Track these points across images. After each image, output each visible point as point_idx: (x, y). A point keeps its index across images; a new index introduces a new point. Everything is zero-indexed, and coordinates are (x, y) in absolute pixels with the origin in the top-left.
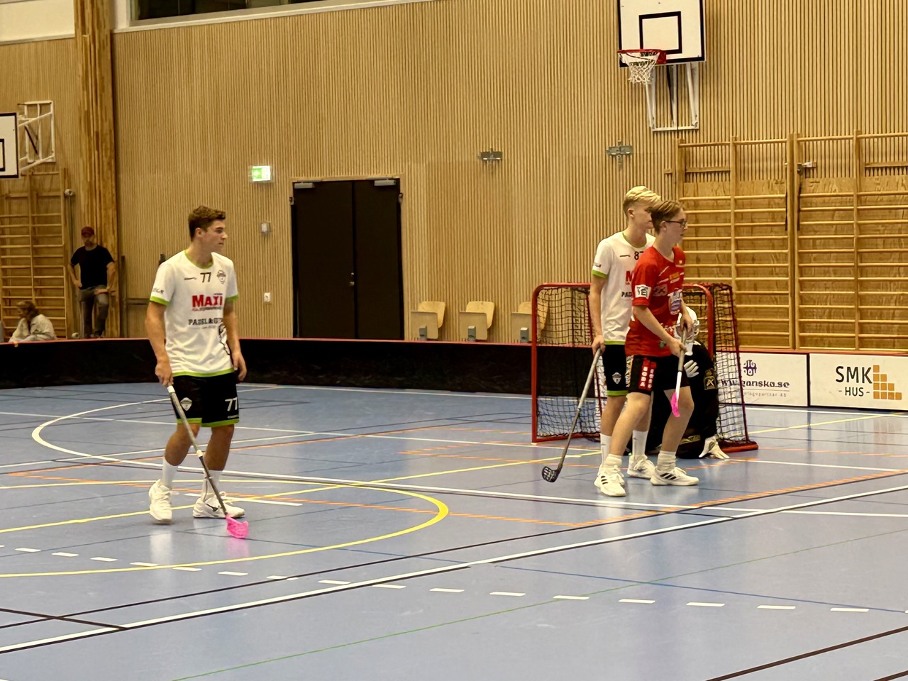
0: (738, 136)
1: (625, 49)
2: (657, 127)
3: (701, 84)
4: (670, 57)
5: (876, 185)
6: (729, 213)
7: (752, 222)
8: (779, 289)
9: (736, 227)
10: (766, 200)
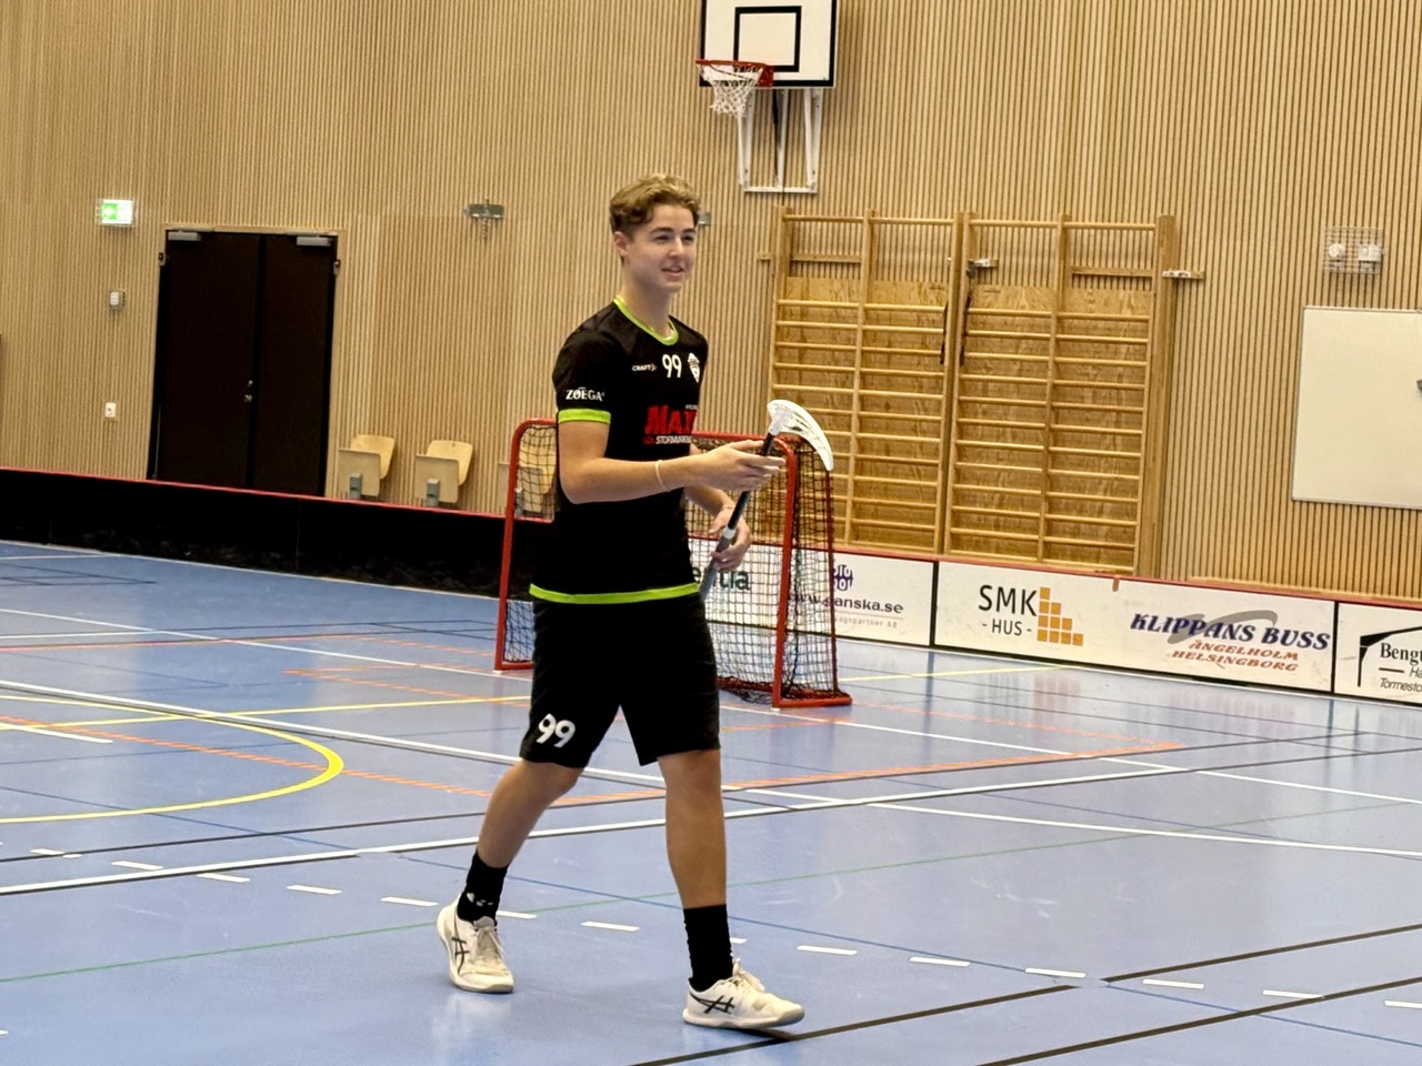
0: (878, 209)
1: (710, 59)
2: (751, 185)
3: (826, 124)
4: (779, 76)
5: (1086, 302)
6: (855, 330)
7: (889, 346)
8: (924, 455)
9: (863, 352)
10: (914, 314)
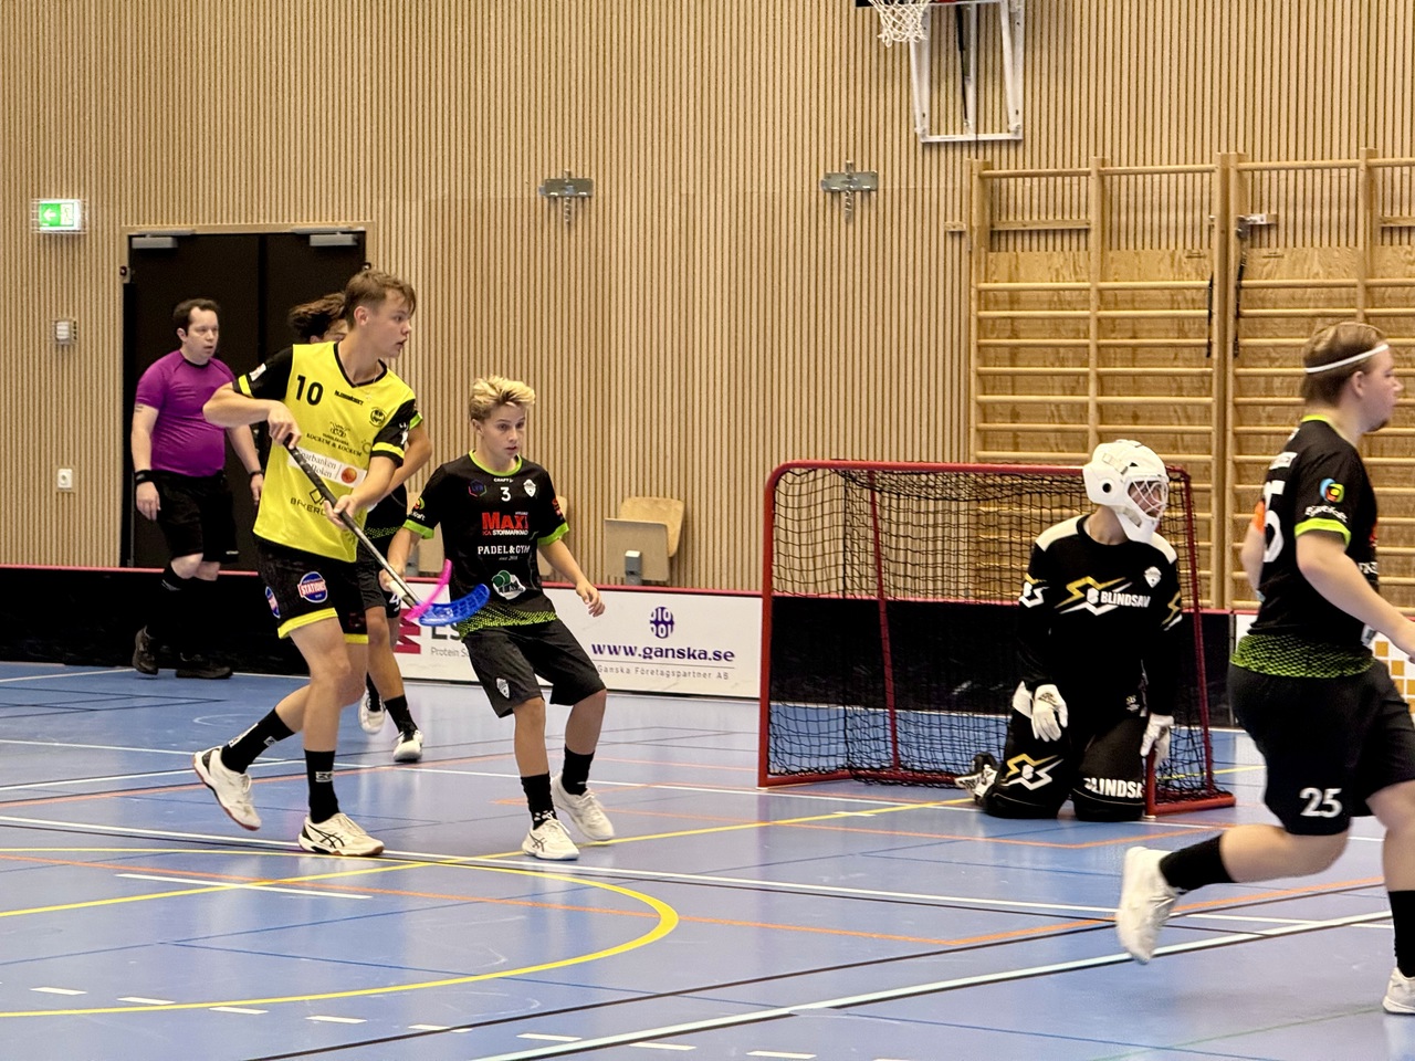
0: (1108, 157)
2: (931, 134)
3: (1029, 46)
5: (1405, 264)
7: (1135, 337)
10: (1167, 292)
